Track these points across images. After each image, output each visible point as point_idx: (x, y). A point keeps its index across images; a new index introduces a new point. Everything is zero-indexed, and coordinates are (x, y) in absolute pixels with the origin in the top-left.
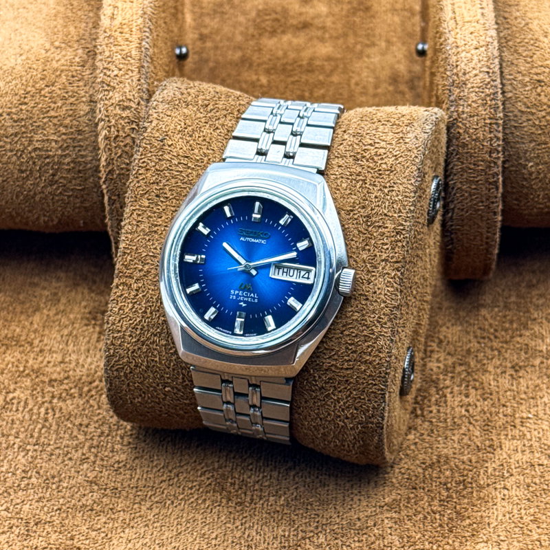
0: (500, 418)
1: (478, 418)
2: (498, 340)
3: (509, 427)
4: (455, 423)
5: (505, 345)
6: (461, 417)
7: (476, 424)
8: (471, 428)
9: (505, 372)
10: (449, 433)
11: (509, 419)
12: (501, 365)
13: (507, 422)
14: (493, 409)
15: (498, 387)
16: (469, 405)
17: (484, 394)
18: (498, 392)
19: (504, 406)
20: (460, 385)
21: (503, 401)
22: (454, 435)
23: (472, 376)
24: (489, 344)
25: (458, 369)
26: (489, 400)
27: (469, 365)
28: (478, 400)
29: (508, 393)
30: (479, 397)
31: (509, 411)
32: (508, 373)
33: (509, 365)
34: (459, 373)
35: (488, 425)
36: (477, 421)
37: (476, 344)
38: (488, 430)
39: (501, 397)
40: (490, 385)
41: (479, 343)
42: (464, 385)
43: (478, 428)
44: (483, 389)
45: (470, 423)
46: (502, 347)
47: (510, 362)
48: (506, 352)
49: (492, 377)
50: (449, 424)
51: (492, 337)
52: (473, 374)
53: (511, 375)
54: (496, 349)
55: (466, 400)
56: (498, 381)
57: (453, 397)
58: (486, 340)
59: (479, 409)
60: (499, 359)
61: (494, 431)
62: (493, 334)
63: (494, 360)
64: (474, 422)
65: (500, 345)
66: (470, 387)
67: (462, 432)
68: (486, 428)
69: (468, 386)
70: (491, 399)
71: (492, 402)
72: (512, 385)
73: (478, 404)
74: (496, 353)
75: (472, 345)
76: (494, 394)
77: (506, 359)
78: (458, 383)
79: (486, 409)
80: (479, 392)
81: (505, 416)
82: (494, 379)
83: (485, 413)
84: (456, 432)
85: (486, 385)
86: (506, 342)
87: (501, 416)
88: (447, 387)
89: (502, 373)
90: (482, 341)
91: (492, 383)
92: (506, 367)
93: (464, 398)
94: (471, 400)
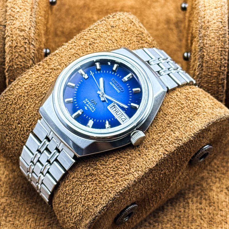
0: (218, 217)
1: (206, 216)
2: (219, 172)
3: (223, 223)
4: (193, 218)
5: (223, 176)
6: (197, 216)
7: (205, 220)
8: (202, 222)
9: (222, 191)
10: (190, 225)
11: (223, 218)
12: (220, 187)
13: (222, 220)
14: (215, 212)
15: (218, 199)
16: (202, 209)
17: (210, 203)
18: (218, 202)
19: (221, 210)
20: (197, 197)
21: (220, 208)
22: (192, 225)
23: (204, 192)
24: (214, 175)
25: (196, 188)
26: (212, 207)
27: (202, 186)
28: (207, 206)
29: (224, 203)
30: (207, 205)
31: (224, 213)
32: (223, 192)
33: (225, 187)
34: (197, 190)
35: (212, 221)
36: (205, 218)
37: (207, 174)
38: (211, 224)
39: (219, 205)
40: (214, 198)
41: (208, 173)
42: (199, 197)
43: (206, 222)
44: (210, 200)
45: (202, 219)
46: (221, 176)
47: (225, 185)
48: (223, 179)
49: (215, 193)
50: (190, 219)
51: (216, 170)
52: (205, 191)
53: (226, 193)
54: (218, 177)
55: (200, 206)
56: (218, 196)
57: (193, 204)
58: (213, 172)
59: (207, 211)
60: (219, 183)
61: (215, 225)
62: (216, 169)
63: (216, 183)
64: (204, 219)
65: (220, 175)
66: (202, 199)
67: (197, 224)
68: (210, 223)
69: (201, 198)
70: (214, 206)
71: (214, 208)
72: (226, 198)
73: (207, 208)
74: (218, 180)
75: (204, 174)
76: (216, 203)
77: (223, 183)
78: (196, 196)
79: (211, 212)
80: (208, 202)
81: (222, 216)
82: (216, 195)
83: (210, 214)
84: (194, 224)
85: (211, 197)
86: (223, 174)
87: (219, 216)
88: (190, 198)
89: (220, 191)
90: (210, 172)
91: (215, 197)
92: (223, 188)
93: (199, 204)
94: (202, 206)
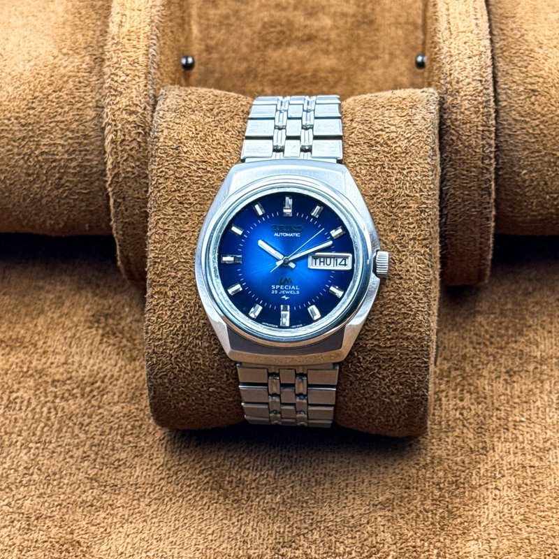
0: (493, 421)
1: (472, 421)
2: (493, 346)
3: (502, 430)
4: (449, 425)
5: (500, 351)
6: (455, 420)
7: (470, 427)
8: (465, 430)
9: (499, 377)
10: (443, 435)
11: (502, 422)
12: (495, 370)
13: (500, 425)
14: (487, 413)
15: (492, 391)
16: (464, 408)
17: (478, 398)
18: (492, 396)
19: (497, 409)
20: (455, 390)
21: (496, 405)
22: (448, 437)
23: (467, 380)
24: (485, 350)
25: (454, 373)
26: (483, 404)
27: (464, 371)
28: (472, 404)
29: (502, 397)
30: (473, 401)
31: (503, 414)
32: (502, 378)
33: (503, 370)
34: (455, 378)
35: (482, 428)
36: (470, 424)
37: (472, 349)
38: (481, 433)
39: (495, 401)
40: (484, 389)
41: (474, 348)
42: (459, 389)
43: (472, 430)
44: (478, 393)
45: (464, 426)
46: (497, 353)
47: (505, 367)
48: (501, 357)
49: (486, 382)
50: (444, 427)
51: (488, 343)
52: (468, 378)
53: (505, 380)
54: (491, 355)
55: (461, 404)
56: (492, 386)
57: (448, 400)
58: (482, 346)
59: (473, 412)
60: (494, 365)
61: (487, 434)
62: (488, 340)
63: (489, 366)
64: (468, 425)
65: (496, 350)
66: (465, 391)
67: (456, 434)
68: (480, 430)
69: (462, 390)
70: (485, 403)
71: (486, 406)
72: (506, 389)
73: (472, 407)
74: (491, 358)
75: (468, 350)
76: (488, 397)
77: (501, 364)
78: (453, 387)
79: (480, 412)
80: (474, 396)
81: (499, 419)
82: (489, 384)
83: (479, 416)
84: (450, 434)
85: (480, 389)
86: (502, 348)
87: (494, 419)
88: (443, 391)
89: (496, 378)
90: (478, 346)
91: (486, 387)
92: (500, 372)
93: (458, 402)
94: (465, 403)
